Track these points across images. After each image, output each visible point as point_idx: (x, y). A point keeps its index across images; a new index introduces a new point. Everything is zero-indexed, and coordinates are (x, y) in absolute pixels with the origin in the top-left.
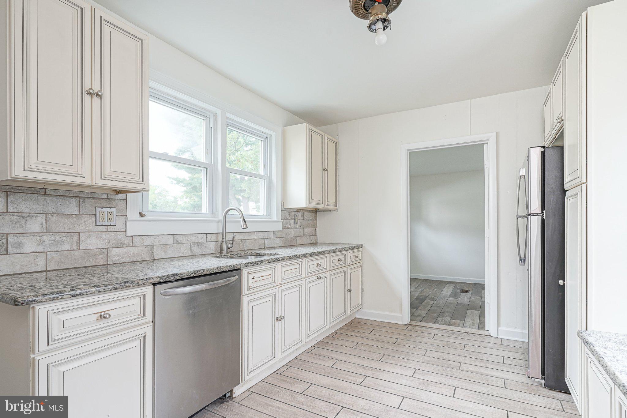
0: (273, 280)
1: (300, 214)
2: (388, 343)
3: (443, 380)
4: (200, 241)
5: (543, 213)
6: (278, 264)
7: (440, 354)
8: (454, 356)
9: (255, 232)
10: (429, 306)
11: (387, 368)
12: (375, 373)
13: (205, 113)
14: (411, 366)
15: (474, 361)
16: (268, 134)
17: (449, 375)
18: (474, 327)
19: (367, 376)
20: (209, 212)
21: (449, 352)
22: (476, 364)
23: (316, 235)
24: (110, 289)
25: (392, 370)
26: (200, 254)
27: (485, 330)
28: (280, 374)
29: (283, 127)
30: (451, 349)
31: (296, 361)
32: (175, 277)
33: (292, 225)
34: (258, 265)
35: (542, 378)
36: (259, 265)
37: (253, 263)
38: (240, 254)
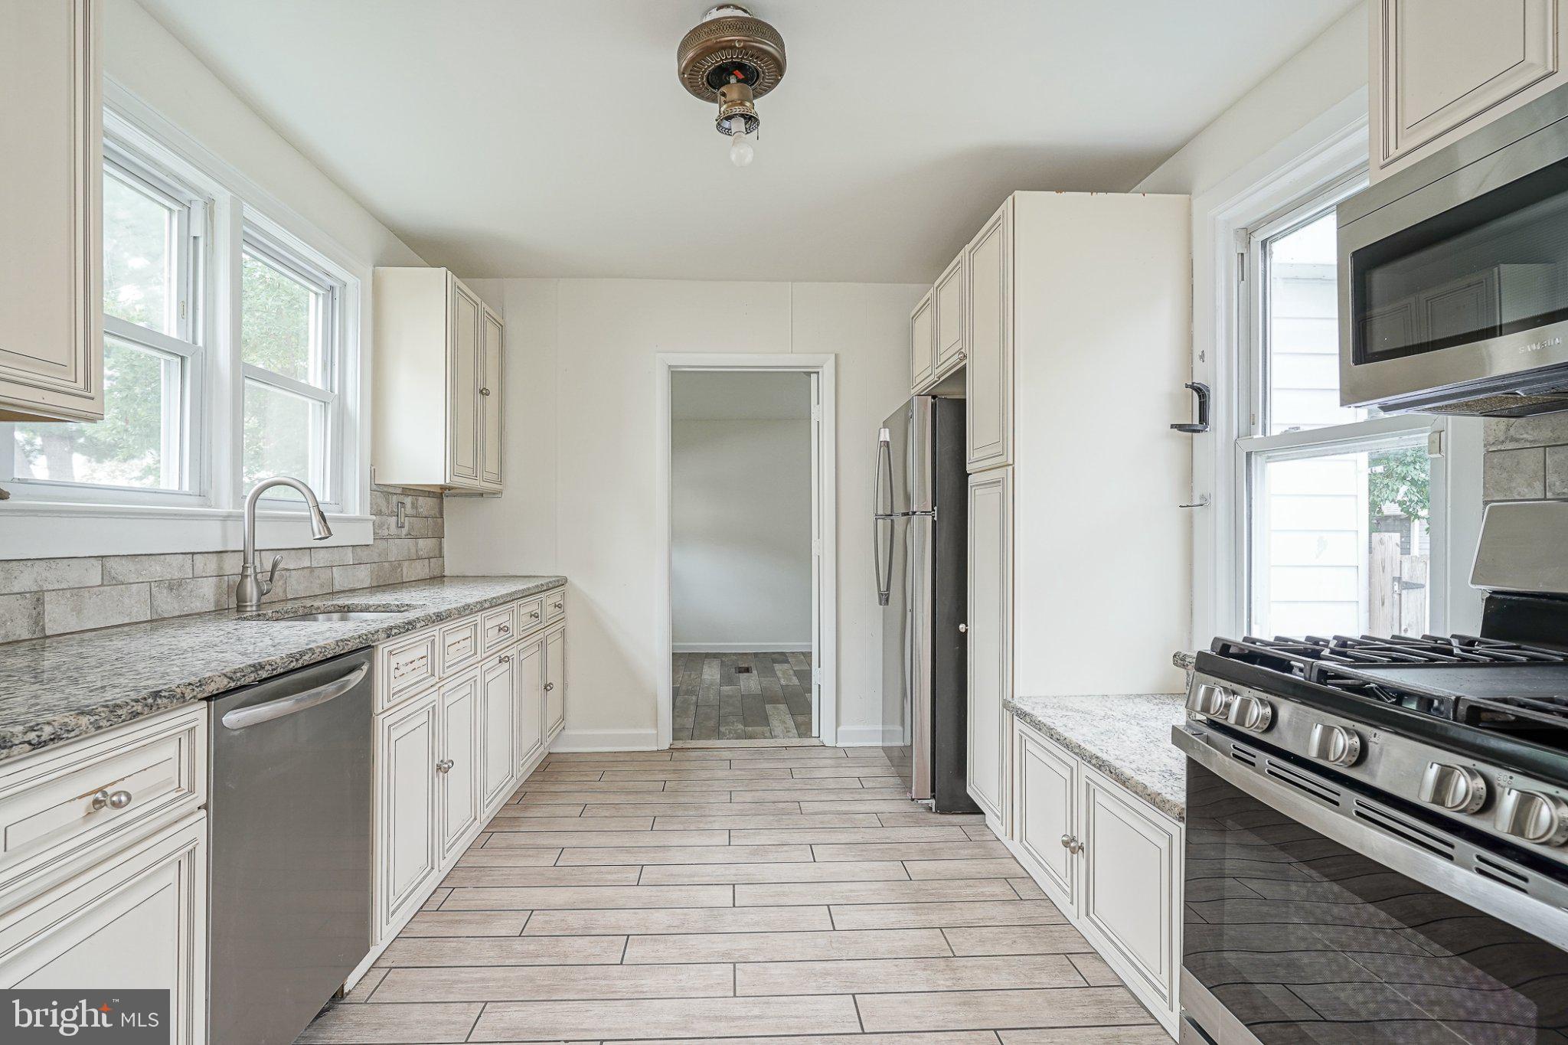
0: (429, 671)
1: (408, 501)
2: (650, 792)
3: (785, 837)
4: (177, 575)
5: (933, 510)
6: (438, 628)
7: (758, 794)
8: (782, 793)
9: (310, 548)
10: (693, 708)
11: (675, 840)
12: (655, 855)
13: (177, 190)
14: (716, 826)
15: (818, 794)
16: (337, 279)
17: (791, 827)
18: (790, 734)
19: (643, 866)
20: (190, 489)
21: (770, 788)
22: (823, 798)
23: (441, 556)
24: (123, 717)
25: (684, 842)
26: (177, 613)
27: (812, 737)
28: (437, 910)
29: (374, 266)
30: (771, 781)
31: (459, 874)
32: (259, 672)
33: (393, 530)
34: (407, 633)
35: (934, 797)
36: (410, 632)
37: (400, 627)
38: (293, 610)
